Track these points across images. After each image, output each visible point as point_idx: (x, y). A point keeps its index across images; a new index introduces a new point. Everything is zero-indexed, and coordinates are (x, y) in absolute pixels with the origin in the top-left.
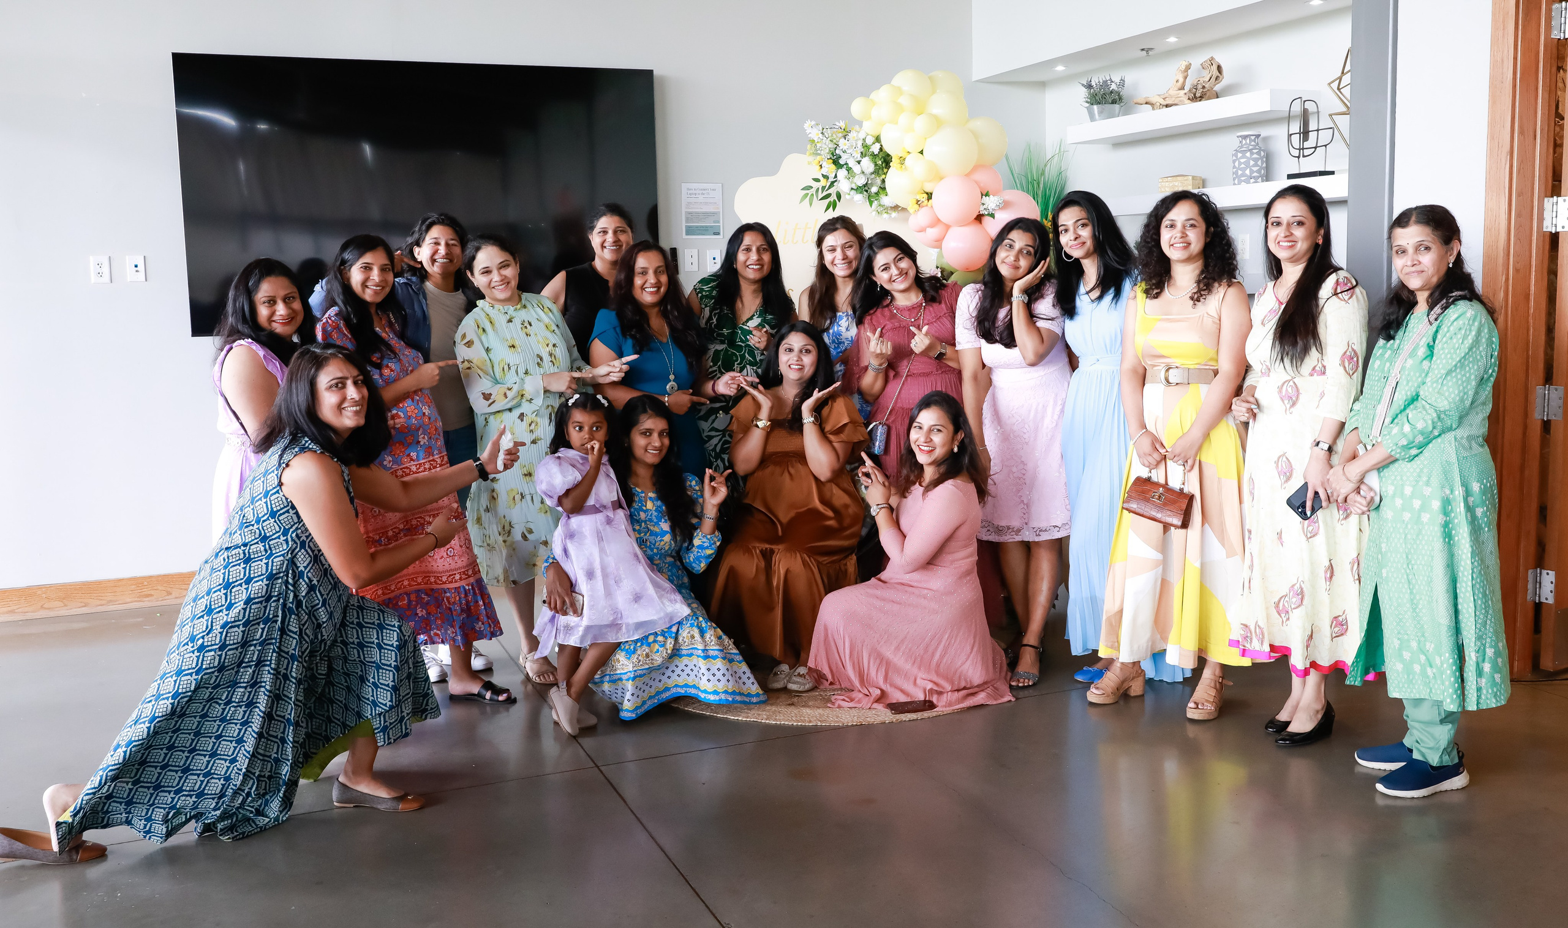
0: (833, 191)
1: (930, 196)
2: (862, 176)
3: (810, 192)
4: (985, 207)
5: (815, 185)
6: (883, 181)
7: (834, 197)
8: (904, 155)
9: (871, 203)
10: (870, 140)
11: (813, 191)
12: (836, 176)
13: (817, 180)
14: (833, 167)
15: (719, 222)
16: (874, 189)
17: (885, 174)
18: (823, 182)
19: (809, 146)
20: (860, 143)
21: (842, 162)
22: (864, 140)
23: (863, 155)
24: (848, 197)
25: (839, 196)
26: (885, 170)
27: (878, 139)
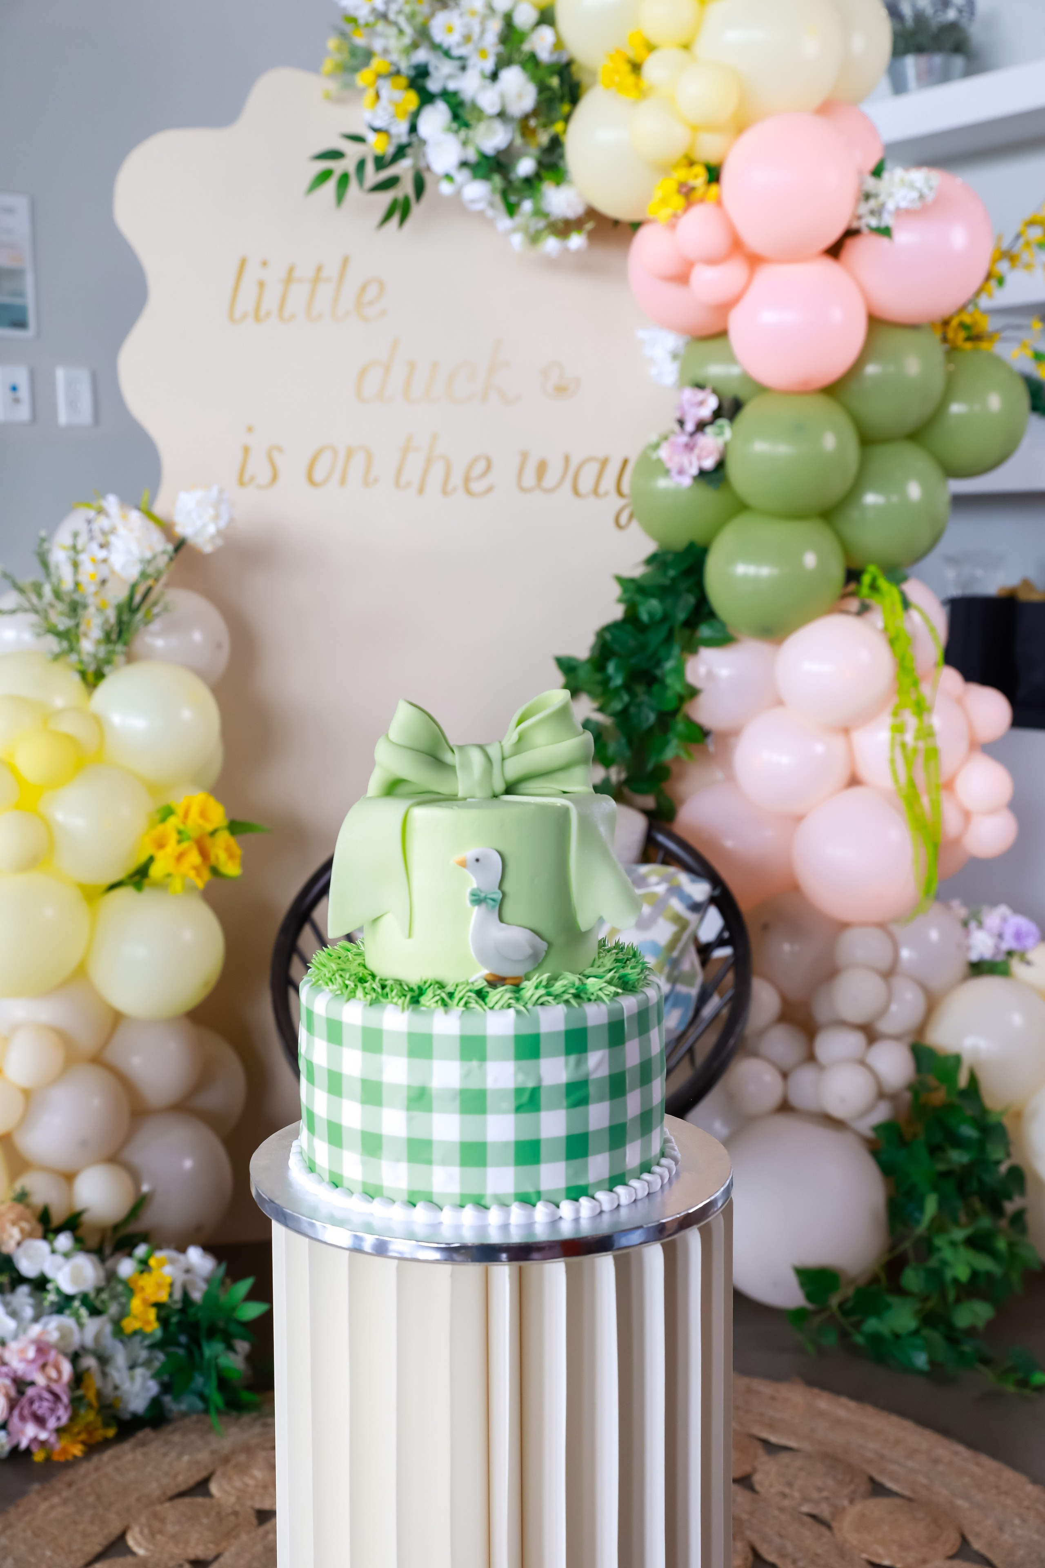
0: (404, 167)
1: (714, 174)
2: (498, 125)
3: (338, 167)
4: (872, 204)
5: (353, 151)
6: (556, 144)
7: (407, 188)
8: (635, 53)
9: (512, 209)
10: (525, 17)
11: (348, 165)
12: (413, 129)
13: (358, 139)
14: (412, 99)
15: (21, 294)
16: (525, 167)
17: (567, 119)
18: (378, 145)
19: (332, 43)
20: (495, 26)
21: (433, 85)
22: (508, 19)
23: (503, 62)
24: (446, 188)
25: (420, 186)
26: (566, 108)
27: (546, 18)
